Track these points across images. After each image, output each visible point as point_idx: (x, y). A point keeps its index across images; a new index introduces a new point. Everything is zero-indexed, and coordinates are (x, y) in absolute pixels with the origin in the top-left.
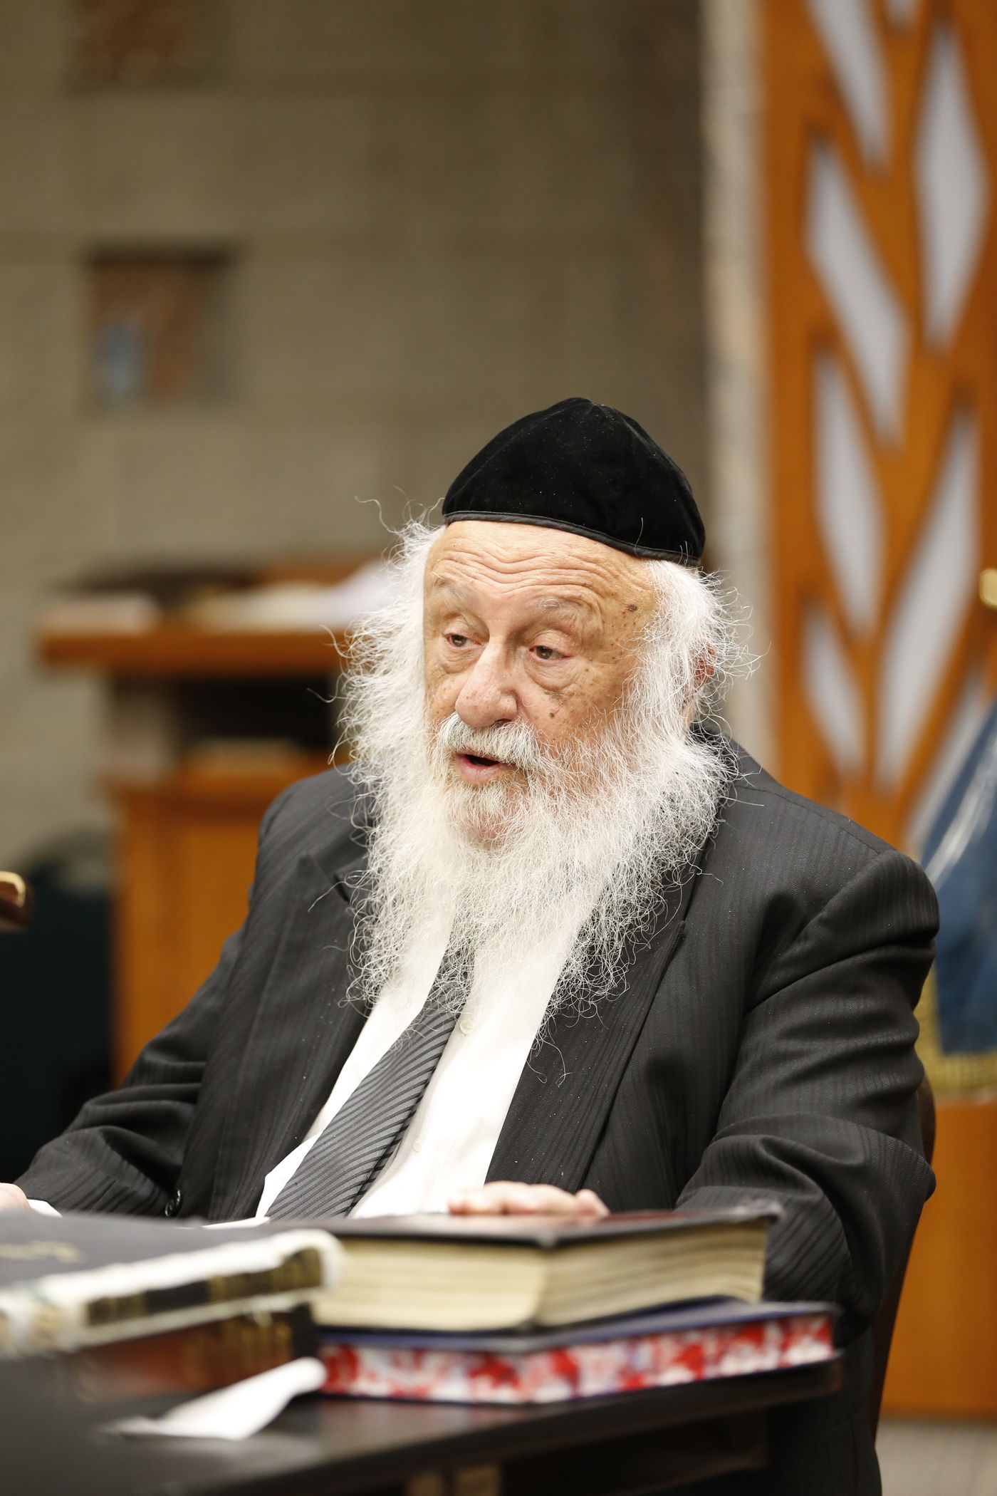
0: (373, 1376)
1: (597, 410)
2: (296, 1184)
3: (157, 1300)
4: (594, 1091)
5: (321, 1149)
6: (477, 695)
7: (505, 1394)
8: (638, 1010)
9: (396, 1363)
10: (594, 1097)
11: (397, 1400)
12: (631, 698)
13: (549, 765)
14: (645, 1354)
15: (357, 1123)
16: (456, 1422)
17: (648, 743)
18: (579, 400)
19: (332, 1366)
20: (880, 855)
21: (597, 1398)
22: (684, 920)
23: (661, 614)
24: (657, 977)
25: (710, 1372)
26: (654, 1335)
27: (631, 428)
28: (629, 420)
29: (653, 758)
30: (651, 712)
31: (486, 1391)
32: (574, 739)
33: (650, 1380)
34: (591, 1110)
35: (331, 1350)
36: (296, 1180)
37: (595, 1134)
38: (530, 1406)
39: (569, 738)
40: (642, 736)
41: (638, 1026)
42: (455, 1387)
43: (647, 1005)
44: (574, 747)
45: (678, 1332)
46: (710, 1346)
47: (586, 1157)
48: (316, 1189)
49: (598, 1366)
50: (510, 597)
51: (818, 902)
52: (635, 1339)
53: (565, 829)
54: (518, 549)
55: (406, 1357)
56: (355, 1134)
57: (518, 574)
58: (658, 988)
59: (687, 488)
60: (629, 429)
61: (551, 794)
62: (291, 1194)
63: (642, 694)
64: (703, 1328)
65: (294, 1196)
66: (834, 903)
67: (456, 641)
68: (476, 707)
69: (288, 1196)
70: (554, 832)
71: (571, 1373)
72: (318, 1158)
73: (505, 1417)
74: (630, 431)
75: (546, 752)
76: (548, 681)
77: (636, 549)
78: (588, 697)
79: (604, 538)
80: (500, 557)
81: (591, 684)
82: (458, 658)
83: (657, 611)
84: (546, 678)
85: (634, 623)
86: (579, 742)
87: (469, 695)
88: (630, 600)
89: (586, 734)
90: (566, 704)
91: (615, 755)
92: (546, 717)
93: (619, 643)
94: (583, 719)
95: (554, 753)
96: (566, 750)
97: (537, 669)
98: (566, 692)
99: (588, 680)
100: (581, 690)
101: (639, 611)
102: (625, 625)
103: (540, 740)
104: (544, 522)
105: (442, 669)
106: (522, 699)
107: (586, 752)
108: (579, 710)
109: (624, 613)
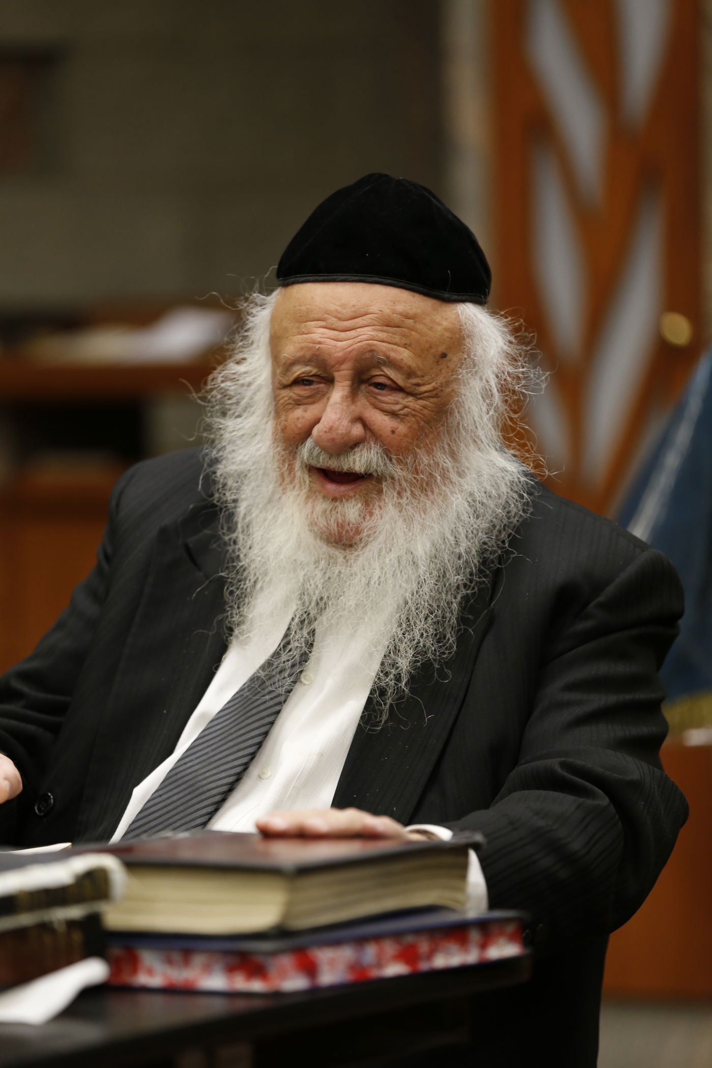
0: (150, 972)
2: (160, 796)
4: (422, 743)
5: (181, 768)
6: (333, 429)
7: (257, 986)
8: (460, 680)
9: (169, 962)
11: (170, 991)
12: (452, 421)
14: (370, 952)
15: (213, 750)
16: (218, 1007)
17: (470, 455)
19: (115, 965)
20: (644, 553)
21: (332, 988)
25: (424, 966)
26: (377, 938)
27: (429, 196)
31: (241, 983)
33: (375, 973)
35: (116, 951)
36: (160, 793)
38: (277, 995)
39: (410, 449)
40: (465, 450)
42: (216, 981)
43: (468, 676)
45: (397, 936)
46: (424, 946)
47: (416, 798)
49: (332, 963)
50: (351, 352)
51: (598, 588)
52: (361, 941)
53: (408, 521)
54: (354, 306)
55: (177, 957)
56: (213, 759)
57: (354, 331)
61: (399, 493)
62: (156, 804)
63: (460, 418)
64: (418, 931)
65: (158, 806)
66: (610, 590)
67: (306, 382)
68: (333, 439)
69: (154, 805)
71: (310, 968)
72: (179, 776)
73: (257, 1004)
75: (394, 460)
76: (386, 407)
77: (446, 295)
78: (420, 417)
79: (421, 289)
80: (339, 315)
81: (422, 409)
82: (308, 394)
83: (463, 353)
84: (384, 405)
85: (448, 367)
86: (418, 451)
87: (326, 430)
88: (442, 349)
89: (422, 446)
90: (404, 422)
91: (445, 463)
92: (389, 433)
93: (438, 384)
94: (419, 433)
95: (399, 461)
96: (410, 458)
97: (376, 398)
98: (402, 414)
99: (418, 406)
100: (413, 412)
101: (449, 356)
102: (440, 371)
103: (387, 452)
104: (373, 279)
105: (293, 402)
106: (368, 422)
107: (425, 459)
108: (414, 426)
109: (438, 362)
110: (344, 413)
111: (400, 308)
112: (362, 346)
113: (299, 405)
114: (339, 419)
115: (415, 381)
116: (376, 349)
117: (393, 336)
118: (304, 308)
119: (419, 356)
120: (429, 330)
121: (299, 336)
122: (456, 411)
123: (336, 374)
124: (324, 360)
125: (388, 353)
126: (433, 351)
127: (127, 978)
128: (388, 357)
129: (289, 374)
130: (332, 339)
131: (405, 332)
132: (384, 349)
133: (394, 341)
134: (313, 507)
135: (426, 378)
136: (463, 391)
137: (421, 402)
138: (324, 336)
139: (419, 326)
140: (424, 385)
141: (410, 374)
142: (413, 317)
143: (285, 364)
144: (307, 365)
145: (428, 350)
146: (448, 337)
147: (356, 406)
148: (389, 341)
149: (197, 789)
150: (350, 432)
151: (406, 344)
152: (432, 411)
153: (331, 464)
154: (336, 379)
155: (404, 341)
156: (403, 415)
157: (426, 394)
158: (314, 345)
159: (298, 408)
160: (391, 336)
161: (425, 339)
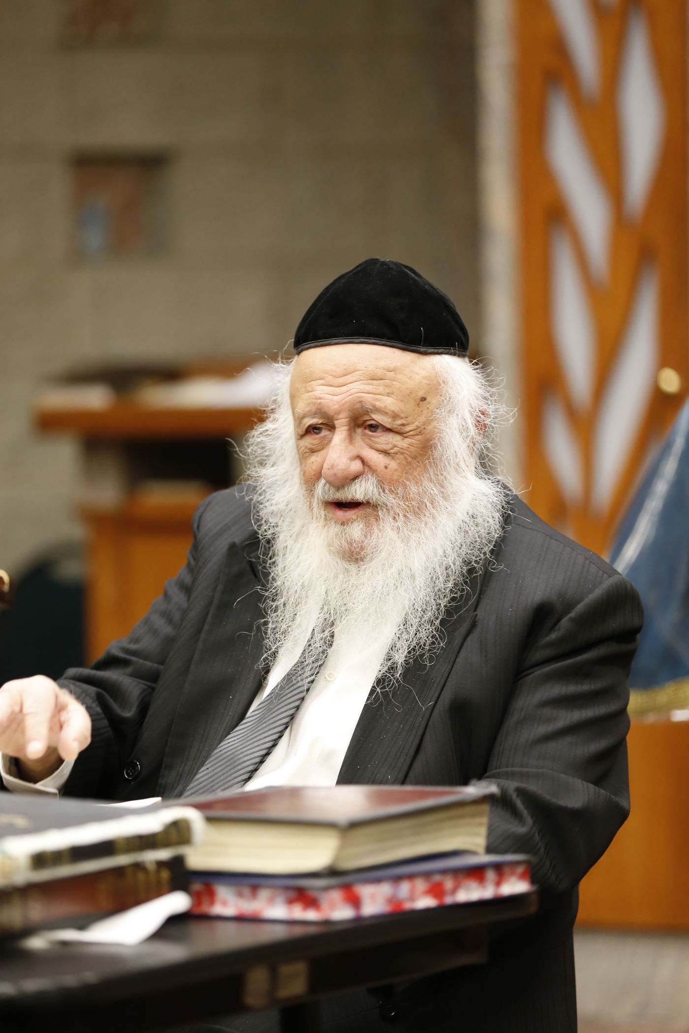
0: (225, 903)
1: (384, 263)
3: (79, 853)
4: (412, 722)
6: (335, 466)
7: (311, 915)
8: (443, 670)
9: (240, 895)
10: (412, 726)
11: (240, 919)
12: (436, 454)
13: (390, 499)
14: (404, 888)
16: (279, 933)
17: (453, 481)
18: (372, 260)
19: (197, 898)
20: (611, 578)
21: (373, 917)
22: (475, 610)
23: (444, 397)
24: (457, 649)
25: (449, 900)
26: (411, 877)
27: (408, 272)
28: (407, 267)
29: (458, 491)
30: (452, 461)
31: (299, 913)
32: (404, 481)
33: (408, 906)
34: (410, 735)
35: (197, 886)
37: (412, 752)
38: (327, 923)
39: (401, 481)
40: (449, 477)
41: (443, 681)
42: (278, 911)
43: (450, 667)
44: (405, 487)
45: (427, 875)
46: (449, 884)
47: (406, 767)
48: (221, 773)
49: (373, 897)
50: (344, 404)
51: (569, 606)
52: (397, 879)
53: (406, 541)
54: (344, 365)
55: (247, 891)
57: (345, 386)
58: (457, 656)
59: (452, 306)
60: (407, 272)
61: (394, 518)
63: (443, 450)
64: (444, 872)
65: (206, 777)
66: (580, 607)
67: (315, 431)
68: (335, 475)
70: (399, 544)
71: (355, 901)
73: (312, 930)
74: (408, 274)
75: (387, 491)
76: (379, 447)
77: (423, 349)
78: (407, 454)
79: (400, 345)
80: (334, 374)
81: (408, 447)
82: (318, 442)
83: (441, 396)
84: (378, 445)
85: (428, 408)
86: (408, 483)
87: (329, 467)
88: (421, 394)
89: (411, 478)
90: (394, 459)
91: (433, 490)
92: (383, 468)
93: (421, 423)
94: (407, 468)
95: (391, 491)
96: (400, 489)
97: (371, 440)
98: (393, 452)
99: (405, 445)
100: (402, 451)
101: (429, 399)
102: (422, 412)
103: (381, 484)
104: (359, 340)
105: (308, 451)
106: (365, 460)
107: (413, 489)
108: (403, 462)
109: (418, 405)
110: (343, 452)
111: (382, 363)
112: (352, 398)
113: (313, 452)
114: (339, 457)
115: (399, 422)
116: (364, 400)
117: (378, 387)
118: (307, 371)
119: (402, 401)
120: (409, 379)
121: (306, 394)
122: (439, 444)
123: (336, 422)
124: (325, 413)
125: (374, 402)
126: (413, 395)
127: (205, 909)
128: (374, 406)
129: (302, 425)
130: (331, 395)
131: (387, 383)
132: (370, 400)
133: (378, 392)
134: (328, 532)
135: (409, 419)
136: (443, 428)
137: (408, 441)
138: (324, 392)
139: (399, 377)
140: (408, 424)
141: (395, 416)
142: (394, 370)
143: (298, 418)
144: (314, 418)
145: (408, 395)
146: (426, 384)
147: (354, 447)
148: (374, 392)
149: (235, 762)
150: (349, 467)
151: (388, 393)
152: (418, 448)
153: (339, 495)
154: (336, 426)
155: (387, 390)
156: (393, 454)
157: (411, 433)
158: (317, 400)
159: (313, 455)
160: (375, 388)
161: (405, 386)
